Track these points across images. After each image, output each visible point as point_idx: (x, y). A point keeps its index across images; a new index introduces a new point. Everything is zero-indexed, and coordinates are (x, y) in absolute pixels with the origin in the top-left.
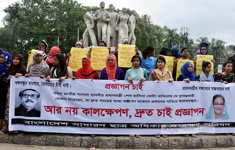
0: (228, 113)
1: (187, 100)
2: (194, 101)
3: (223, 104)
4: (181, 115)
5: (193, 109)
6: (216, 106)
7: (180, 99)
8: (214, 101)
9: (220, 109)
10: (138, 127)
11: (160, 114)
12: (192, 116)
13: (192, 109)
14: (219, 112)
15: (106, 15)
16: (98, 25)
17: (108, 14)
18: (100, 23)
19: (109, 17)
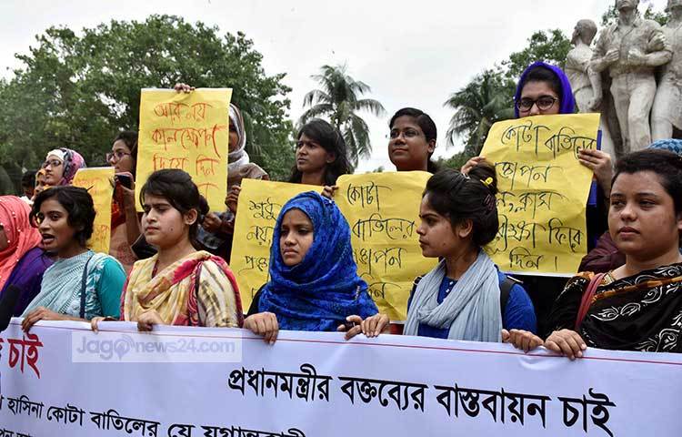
15: (645, 37)
16: (614, 89)
17: (654, 32)
18: (622, 79)
19: (659, 47)
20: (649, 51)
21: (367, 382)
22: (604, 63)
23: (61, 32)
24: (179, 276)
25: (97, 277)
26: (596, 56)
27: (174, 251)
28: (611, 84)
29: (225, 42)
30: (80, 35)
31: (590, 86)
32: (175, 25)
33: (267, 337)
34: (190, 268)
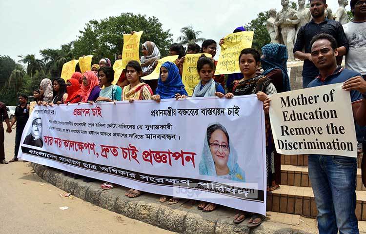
0: (240, 166)
1: (160, 135)
2: (172, 137)
3: (227, 145)
4: (151, 161)
5: (171, 153)
6: (214, 149)
7: (148, 132)
8: (209, 138)
9: (223, 157)
10: (107, 170)
11: (125, 155)
12: (170, 164)
13: (169, 153)
14: (221, 162)
15: (291, 14)
16: (282, 32)
17: (294, 13)
18: (285, 29)
19: (296, 18)
20: (292, 19)
21: (185, 110)
22: (278, 23)
23: (93, 22)
24: (137, 90)
25: (115, 91)
26: (276, 21)
27: (136, 83)
28: (281, 31)
29: (148, 20)
30: (100, 22)
31: (274, 31)
32: (130, 16)
33: (158, 101)
34: (139, 88)
